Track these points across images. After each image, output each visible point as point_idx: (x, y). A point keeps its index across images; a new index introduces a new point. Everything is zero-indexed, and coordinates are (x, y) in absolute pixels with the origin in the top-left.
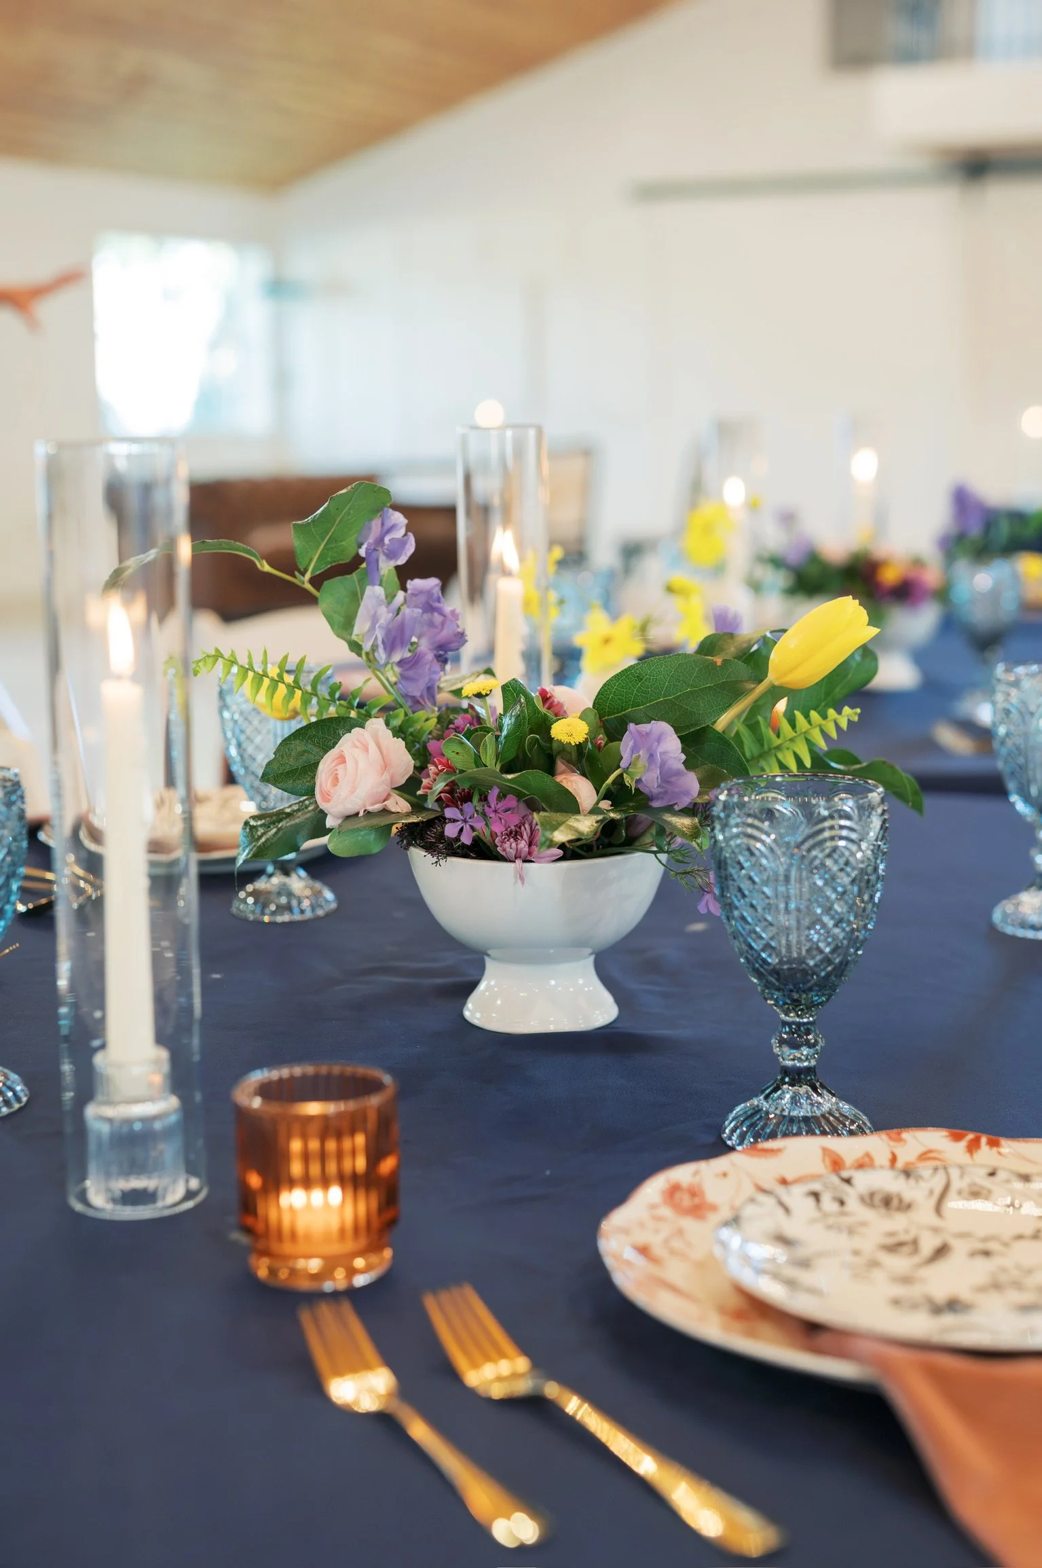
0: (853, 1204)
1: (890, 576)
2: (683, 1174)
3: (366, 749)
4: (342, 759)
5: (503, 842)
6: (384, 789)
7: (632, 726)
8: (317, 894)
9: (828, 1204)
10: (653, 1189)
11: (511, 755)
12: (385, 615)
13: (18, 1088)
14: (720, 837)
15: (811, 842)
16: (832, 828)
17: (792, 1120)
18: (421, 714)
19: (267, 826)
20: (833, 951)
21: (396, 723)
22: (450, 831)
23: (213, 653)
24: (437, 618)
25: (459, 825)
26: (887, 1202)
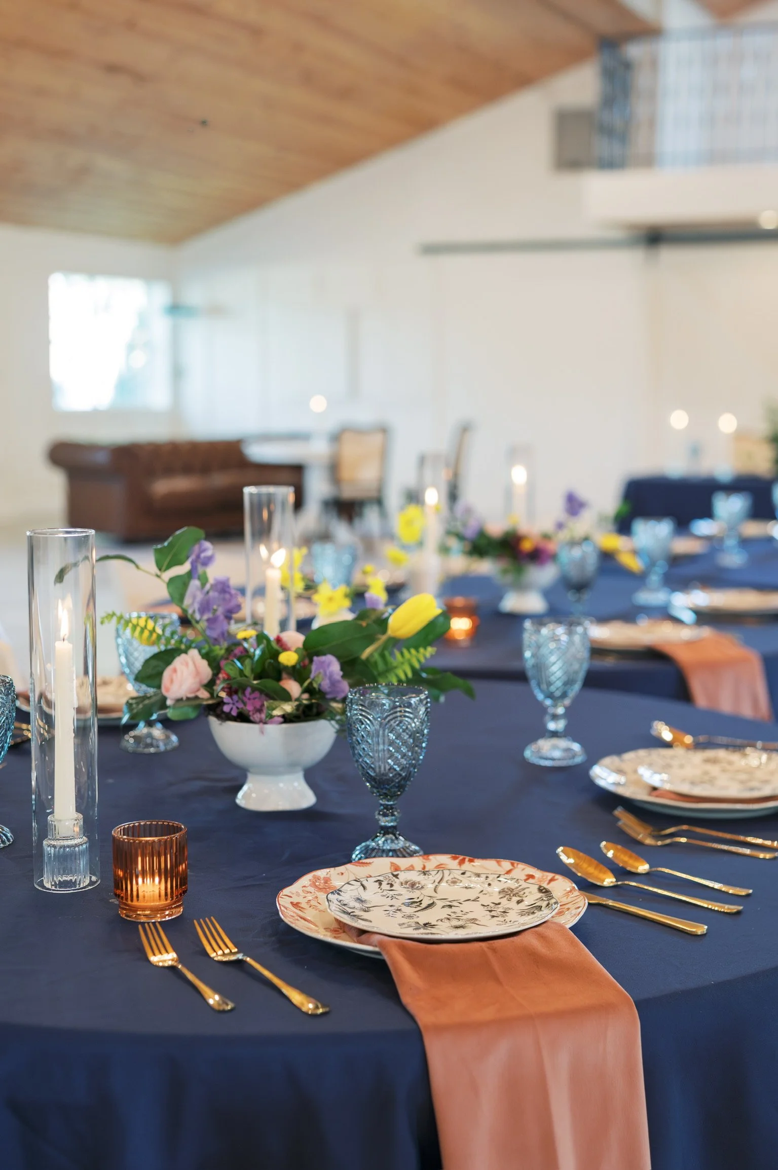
0: (396, 886)
1: (527, 546)
2: (322, 873)
3: (187, 664)
4: (175, 671)
5: (253, 714)
6: (196, 686)
7: (315, 658)
8: (168, 737)
9: (385, 886)
10: (306, 880)
11: (259, 670)
12: (200, 596)
13: (9, 835)
14: (349, 714)
15: (391, 717)
16: (400, 711)
17: (383, 851)
18: (217, 647)
19: (137, 704)
20: (401, 770)
21: (204, 651)
22: (226, 709)
23: (111, 613)
24: (227, 596)
25: (231, 706)
26: (413, 885)
